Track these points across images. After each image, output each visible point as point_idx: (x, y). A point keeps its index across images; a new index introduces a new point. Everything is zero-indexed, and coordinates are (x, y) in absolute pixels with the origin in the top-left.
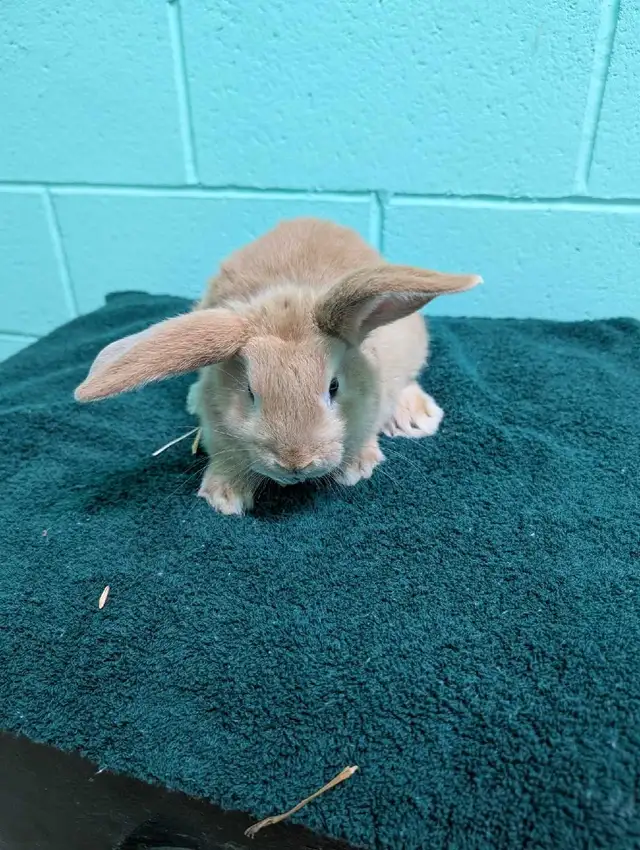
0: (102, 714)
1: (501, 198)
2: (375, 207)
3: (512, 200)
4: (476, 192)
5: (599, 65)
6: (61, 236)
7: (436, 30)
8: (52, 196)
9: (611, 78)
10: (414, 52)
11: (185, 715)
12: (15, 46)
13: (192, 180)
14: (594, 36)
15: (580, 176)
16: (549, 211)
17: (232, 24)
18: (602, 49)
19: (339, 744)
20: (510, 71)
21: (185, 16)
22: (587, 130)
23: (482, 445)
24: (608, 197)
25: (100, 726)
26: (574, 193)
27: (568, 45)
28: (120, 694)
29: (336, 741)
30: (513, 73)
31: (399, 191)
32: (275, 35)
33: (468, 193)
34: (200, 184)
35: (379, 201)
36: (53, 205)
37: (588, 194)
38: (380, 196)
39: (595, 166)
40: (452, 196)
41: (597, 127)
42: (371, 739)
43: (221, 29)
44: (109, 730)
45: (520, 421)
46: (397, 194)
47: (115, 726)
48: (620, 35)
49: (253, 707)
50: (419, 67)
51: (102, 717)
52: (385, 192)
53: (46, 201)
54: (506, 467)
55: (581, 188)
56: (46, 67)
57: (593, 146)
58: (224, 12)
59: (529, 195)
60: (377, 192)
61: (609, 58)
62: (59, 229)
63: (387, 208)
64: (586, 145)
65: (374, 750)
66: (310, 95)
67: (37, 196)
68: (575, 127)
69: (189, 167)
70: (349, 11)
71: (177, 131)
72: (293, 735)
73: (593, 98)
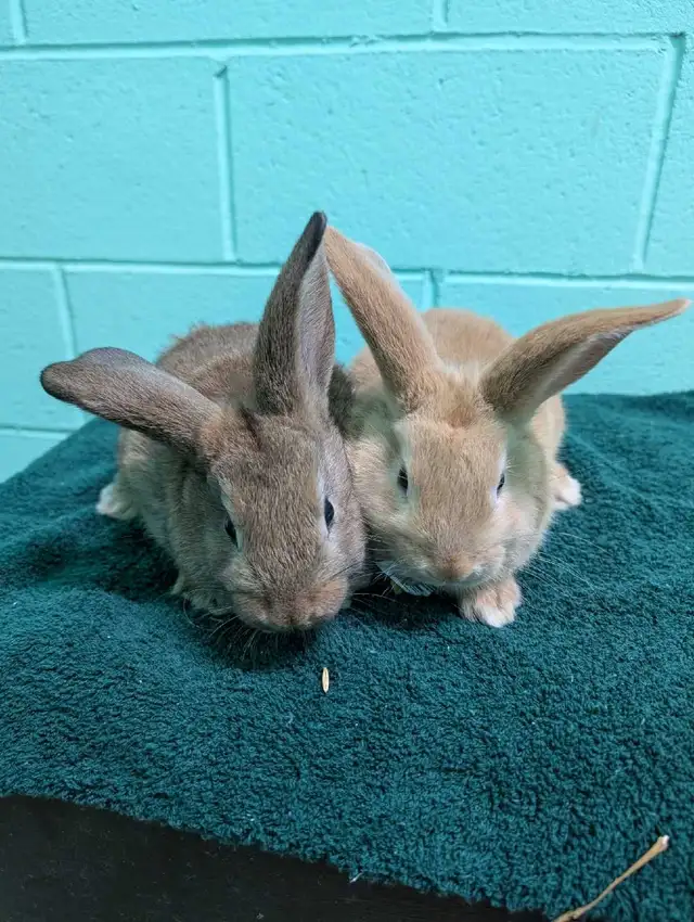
0: (351, 809)
1: (559, 276)
2: (428, 286)
3: (570, 277)
4: (534, 270)
5: (655, 149)
6: (72, 317)
7: (497, 112)
8: (64, 274)
9: (668, 162)
10: (474, 132)
11: (452, 801)
12: (36, 115)
13: (229, 256)
14: (650, 122)
15: (637, 256)
16: (608, 289)
17: (285, 101)
18: (658, 134)
19: (639, 815)
20: (568, 154)
21: (233, 91)
22: (645, 210)
23: (634, 513)
24: (664, 274)
25: (352, 823)
26: (631, 271)
27: (626, 129)
28: (369, 785)
29: (634, 812)
30: (573, 155)
31: (454, 268)
32: (330, 112)
33: (525, 270)
34: (238, 260)
35: (433, 279)
36: (65, 284)
37: (644, 272)
38: (434, 274)
39: (652, 245)
40: (510, 274)
41: (653, 208)
42: (674, 805)
43: (272, 104)
44: (361, 827)
45: (652, 488)
46: (452, 272)
47: (370, 821)
48: (675, 123)
49: (535, 783)
50: (479, 148)
51: (352, 813)
52: (440, 271)
53: (57, 278)
54: (663, 533)
55: (638, 266)
56: (71, 136)
57: (650, 225)
58: (277, 88)
59: (587, 273)
60: (431, 271)
61: (665, 143)
62: (70, 308)
63: (441, 285)
64: (642, 225)
65: (680, 817)
66: (364, 172)
67: (47, 274)
68: (633, 208)
69: (228, 243)
70: (409, 92)
71: (216, 206)
72: (583, 811)
73: (650, 180)
